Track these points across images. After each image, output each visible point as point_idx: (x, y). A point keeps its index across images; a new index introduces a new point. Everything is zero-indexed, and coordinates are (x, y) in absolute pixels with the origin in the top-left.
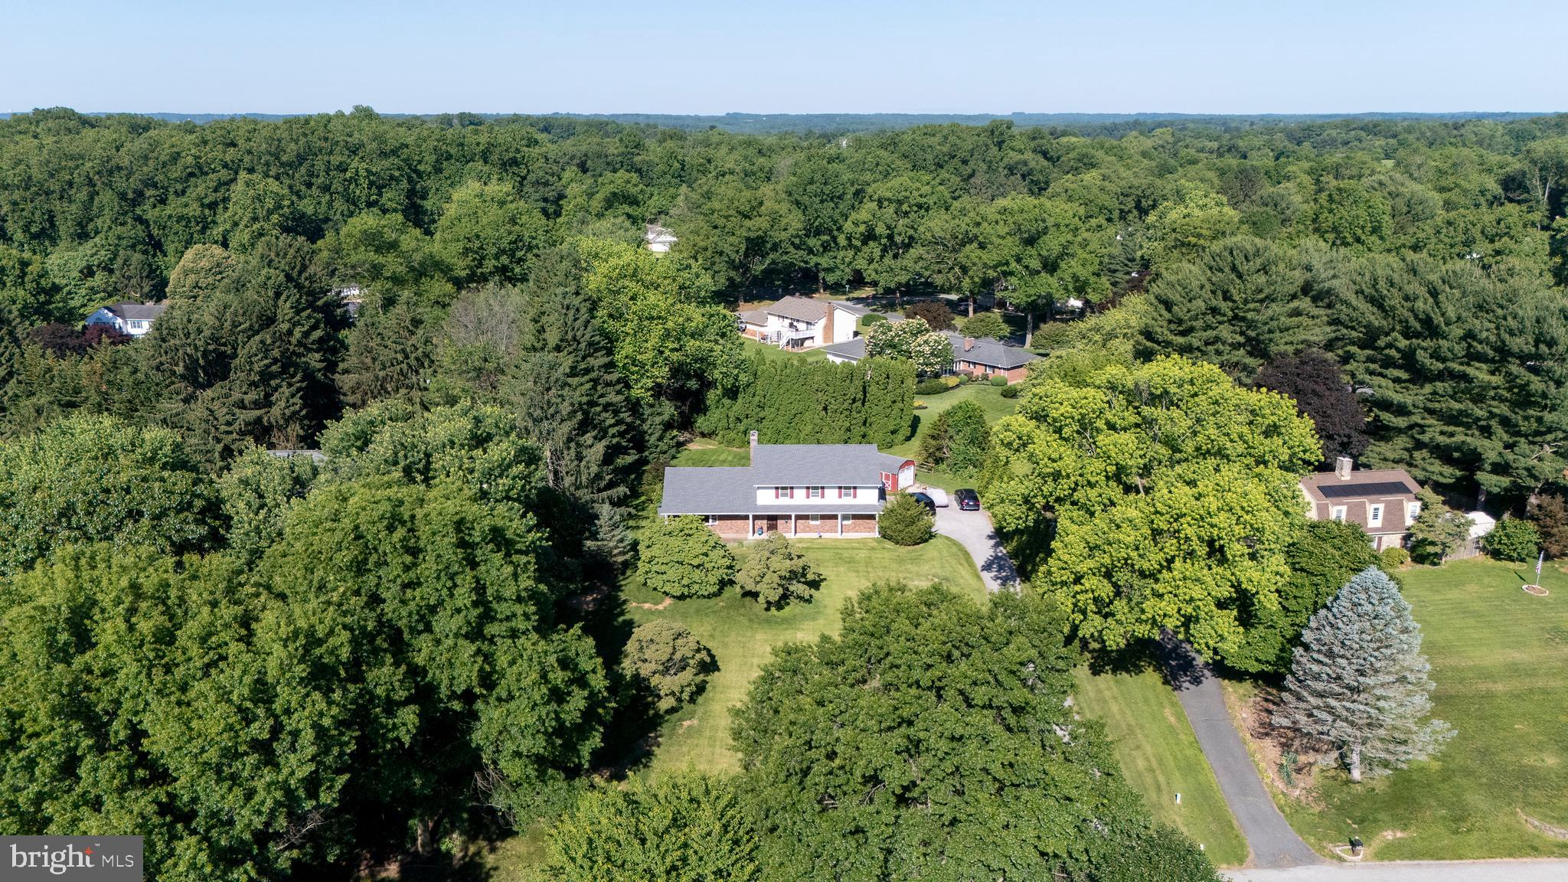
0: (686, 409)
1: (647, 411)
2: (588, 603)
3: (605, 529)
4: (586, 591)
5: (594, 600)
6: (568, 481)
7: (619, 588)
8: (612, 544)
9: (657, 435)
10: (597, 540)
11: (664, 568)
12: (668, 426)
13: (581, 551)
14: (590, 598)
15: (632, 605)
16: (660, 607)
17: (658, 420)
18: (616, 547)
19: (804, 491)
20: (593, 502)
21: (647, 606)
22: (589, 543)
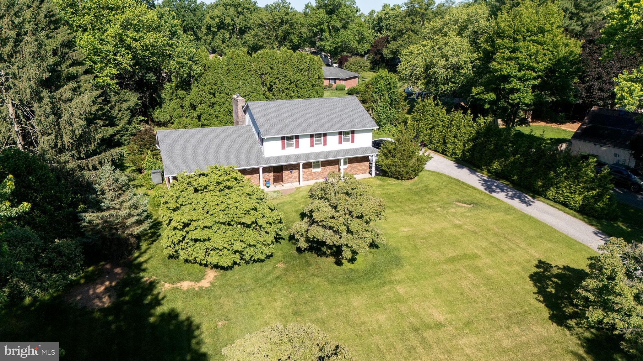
0: (146, 100)
1: (114, 98)
2: (99, 297)
3: (109, 195)
4: (92, 280)
5: (107, 290)
6: (44, 143)
7: (139, 267)
8: (123, 213)
9: (125, 120)
10: (100, 209)
11: (206, 233)
12: (134, 112)
13: (78, 227)
14: (101, 289)
15: (164, 288)
16: (205, 283)
17: (125, 106)
18: (130, 216)
19: (308, 139)
20: (81, 169)
21: (186, 285)
22: (88, 216)
